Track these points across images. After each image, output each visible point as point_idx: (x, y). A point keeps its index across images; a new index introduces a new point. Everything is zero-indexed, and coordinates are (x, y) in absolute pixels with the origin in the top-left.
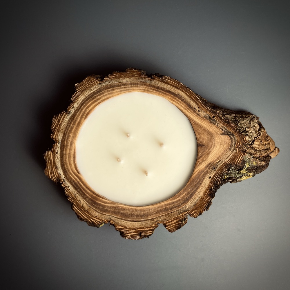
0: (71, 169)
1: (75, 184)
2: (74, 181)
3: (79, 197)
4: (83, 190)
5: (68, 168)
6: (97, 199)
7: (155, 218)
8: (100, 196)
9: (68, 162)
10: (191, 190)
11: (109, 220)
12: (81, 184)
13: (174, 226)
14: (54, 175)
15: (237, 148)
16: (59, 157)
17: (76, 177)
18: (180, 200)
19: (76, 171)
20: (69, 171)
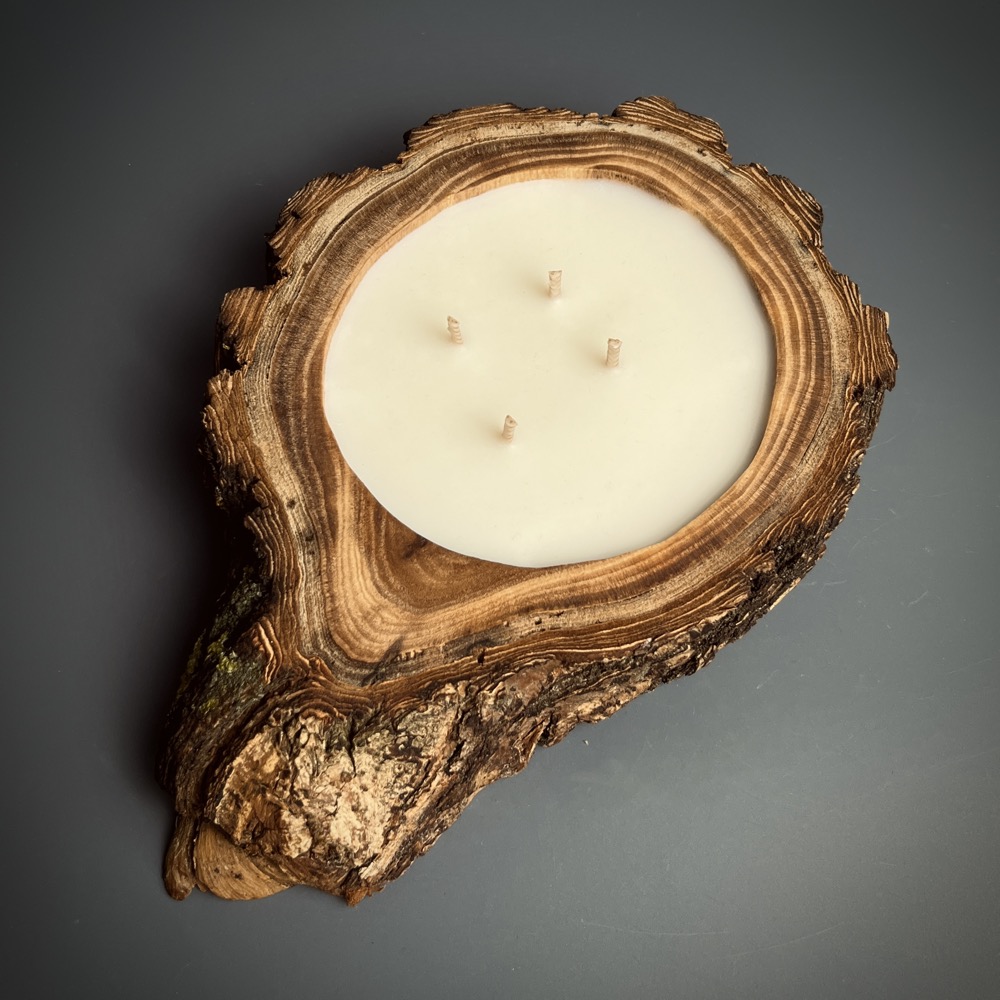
1: (574, 144)
2: (585, 144)
15: (311, 662)
16: (686, 150)
17: (590, 154)
19: (609, 163)
20: (624, 149)
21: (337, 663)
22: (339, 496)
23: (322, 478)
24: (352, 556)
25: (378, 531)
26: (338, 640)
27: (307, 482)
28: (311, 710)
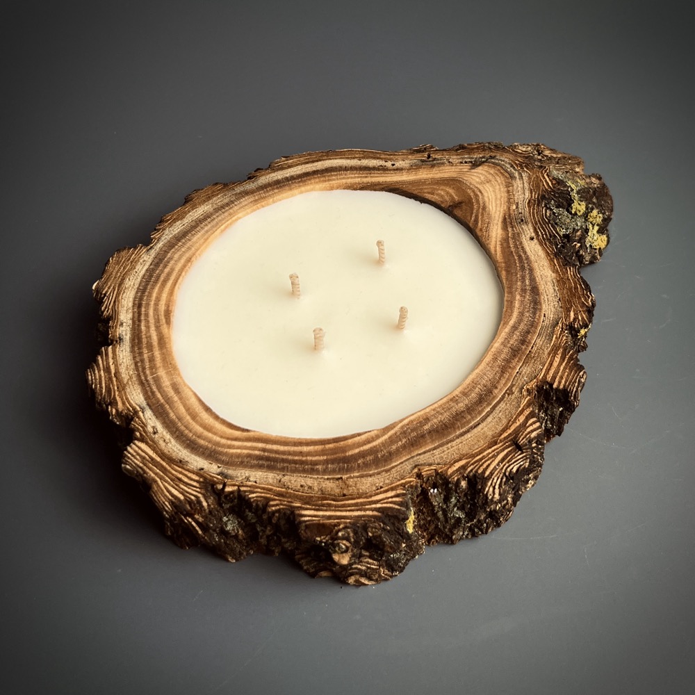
0: (221, 437)
1: (259, 458)
2: (249, 456)
3: (296, 481)
4: (290, 457)
5: (210, 441)
6: (344, 450)
7: (512, 386)
8: (345, 438)
9: (199, 429)
10: (522, 282)
11: (416, 470)
12: (275, 447)
13: (565, 368)
14: (186, 484)
15: (523, 169)
16: (168, 436)
17: (249, 444)
18: (521, 314)
19: (237, 434)
20: (218, 444)
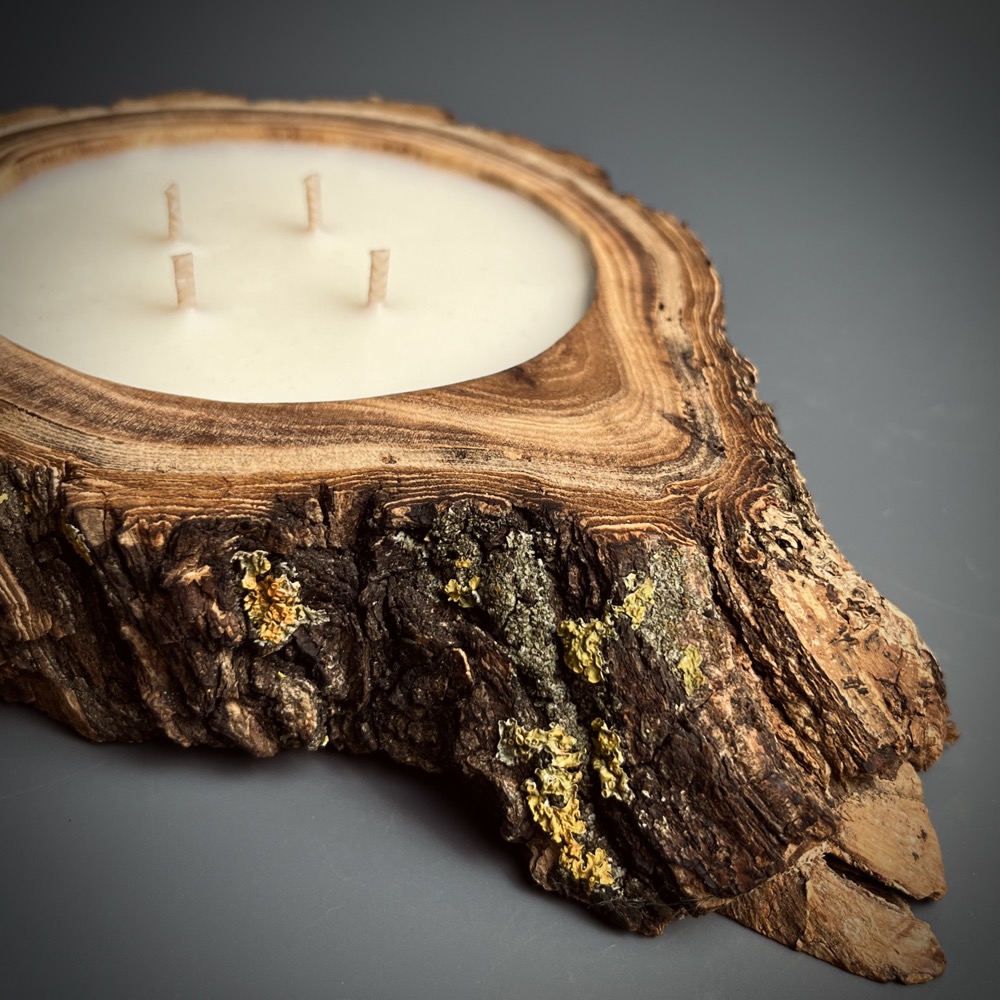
15: (674, 492)
21: (684, 470)
22: (401, 415)
23: (360, 423)
24: (512, 425)
25: (483, 397)
26: (646, 462)
27: (356, 437)
28: (752, 510)
